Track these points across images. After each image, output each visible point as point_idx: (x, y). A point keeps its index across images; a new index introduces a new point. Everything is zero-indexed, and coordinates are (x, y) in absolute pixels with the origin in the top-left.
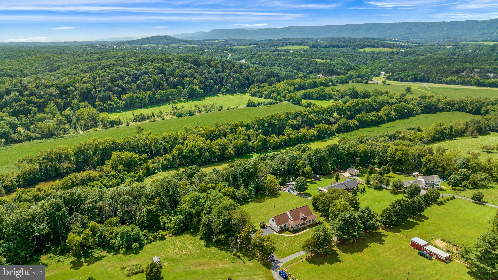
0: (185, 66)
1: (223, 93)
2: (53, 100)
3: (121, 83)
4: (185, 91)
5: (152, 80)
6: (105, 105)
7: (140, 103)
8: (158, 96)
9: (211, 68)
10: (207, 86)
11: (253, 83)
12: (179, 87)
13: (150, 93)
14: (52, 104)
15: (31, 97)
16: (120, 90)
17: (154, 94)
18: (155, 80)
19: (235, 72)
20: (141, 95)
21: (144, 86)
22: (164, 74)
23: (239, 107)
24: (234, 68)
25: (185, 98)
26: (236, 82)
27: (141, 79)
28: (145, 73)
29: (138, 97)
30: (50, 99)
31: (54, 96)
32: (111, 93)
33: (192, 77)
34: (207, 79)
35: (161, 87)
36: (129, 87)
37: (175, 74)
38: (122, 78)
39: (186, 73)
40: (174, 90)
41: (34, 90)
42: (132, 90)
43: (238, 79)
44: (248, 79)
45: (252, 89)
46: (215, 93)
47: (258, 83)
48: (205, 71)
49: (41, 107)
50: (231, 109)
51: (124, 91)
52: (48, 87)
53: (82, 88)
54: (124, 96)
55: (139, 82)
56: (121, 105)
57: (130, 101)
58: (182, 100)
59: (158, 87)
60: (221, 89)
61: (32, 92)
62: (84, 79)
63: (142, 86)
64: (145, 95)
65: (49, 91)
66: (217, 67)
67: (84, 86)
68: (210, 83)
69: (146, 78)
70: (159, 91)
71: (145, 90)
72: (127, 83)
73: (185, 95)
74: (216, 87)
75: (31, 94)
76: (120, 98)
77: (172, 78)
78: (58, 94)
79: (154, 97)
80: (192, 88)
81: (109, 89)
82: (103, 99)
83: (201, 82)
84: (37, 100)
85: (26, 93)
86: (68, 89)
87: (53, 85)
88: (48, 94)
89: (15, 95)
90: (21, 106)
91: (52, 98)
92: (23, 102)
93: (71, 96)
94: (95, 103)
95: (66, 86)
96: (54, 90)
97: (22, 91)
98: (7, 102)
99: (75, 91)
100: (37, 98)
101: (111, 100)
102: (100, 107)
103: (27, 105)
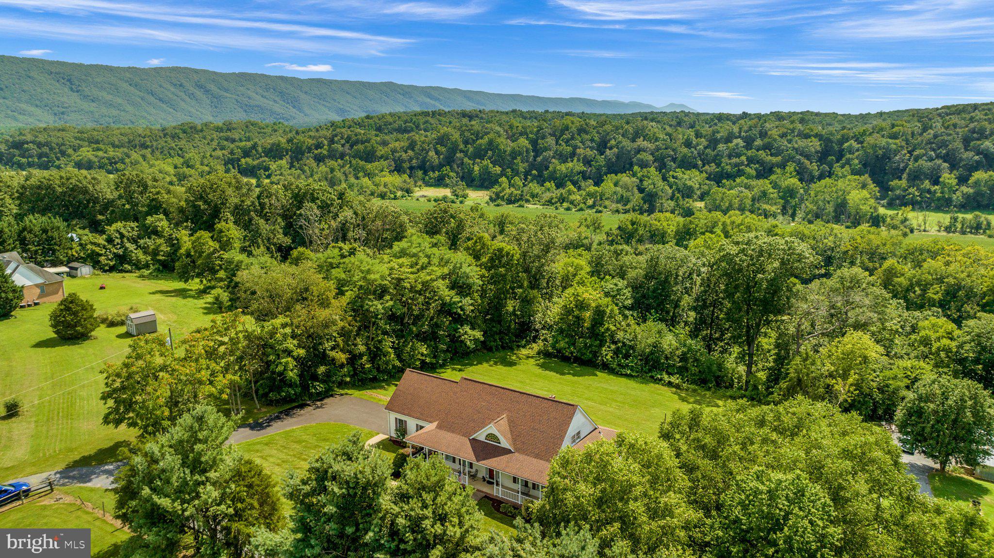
2: (799, 163)
3: (987, 144)
6: (911, 190)
14: (791, 167)
15: (761, 152)
16: (977, 162)
30: (792, 159)
31: (808, 157)
32: (946, 165)
41: (775, 140)
49: (765, 172)
52: (807, 136)
53: (874, 147)
54: (979, 175)
56: (957, 197)
57: (992, 189)
61: (769, 143)
62: (896, 129)
65: (801, 143)
67: (883, 142)
75: (767, 147)
76: (963, 180)
78: (817, 152)
81: (947, 157)
82: (915, 178)
84: (769, 158)
85: (758, 142)
86: (846, 145)
87: (816, 136)
88: (796, 150)
89: (737, 145)
90: (736, 165)
91: (798, 157)
92: (743, 158)
93: (844, 161)
94: (892, 183)
95: (845, 139)
96: (815, 145)
97: (754, 140)
98: (718, 155)
99: (858, 150)
100: (771, 155)
101: (936, 182)
102: (898, 192)
103: (747, 166)
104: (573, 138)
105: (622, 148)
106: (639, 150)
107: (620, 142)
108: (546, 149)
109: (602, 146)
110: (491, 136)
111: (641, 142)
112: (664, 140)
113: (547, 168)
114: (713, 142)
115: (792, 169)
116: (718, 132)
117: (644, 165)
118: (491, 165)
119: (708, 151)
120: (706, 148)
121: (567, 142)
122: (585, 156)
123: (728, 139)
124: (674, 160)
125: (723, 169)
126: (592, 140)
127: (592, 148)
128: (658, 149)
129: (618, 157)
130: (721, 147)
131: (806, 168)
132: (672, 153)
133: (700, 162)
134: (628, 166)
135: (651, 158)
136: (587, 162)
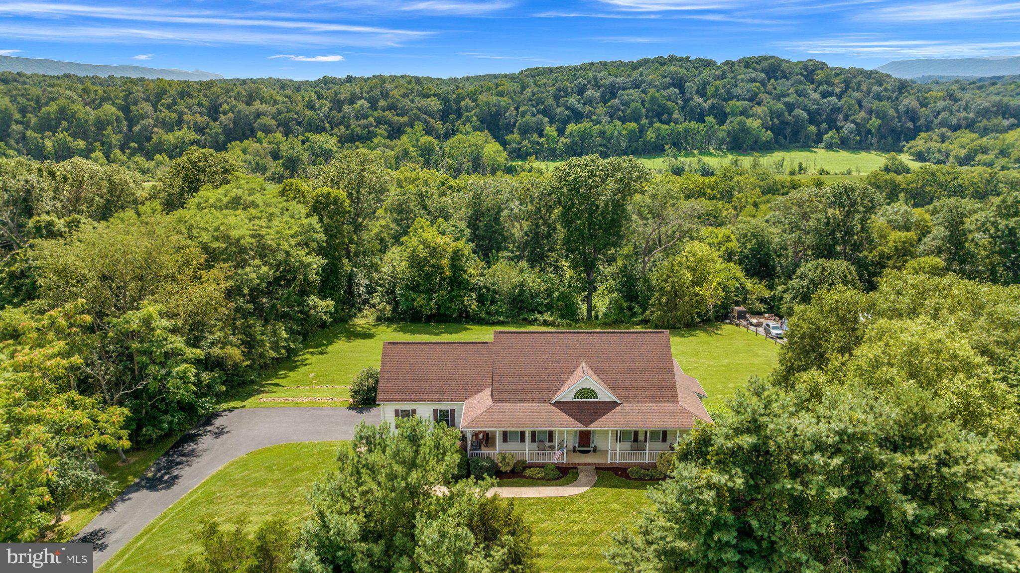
0: (742, 76)
1: (830, 147)
2: (425, 122)
3: (573, 100)
4: (722, 131)
5: (647, 98)
6: (524, 143)
7: (604, 146)
8: (650, 135)
9: (813, 86)
10: (787, 123)
11: (928, 128)
12: (707, 118)
13: (633, 125)
14: (419, 127)
15: (387, 112)
16: (568, 116)
17: (642, 131)
18: (653, 99)
19: (878, 97)
20: (609, 128)
21: (623, 111)
22: (682, 92)
23: (854, 174)
24: (876, 88)
25: (720, 149)
26: (875, 122)
27: (622, 95)
28: (636, 85)
29: (602, 134)
30: (418, 119)
31: (431, 115)
32: (546, 119)
33: (751, 100)
34: (790, 107)
35: (665, 117)
36: (590, 111)
37: (710, 91)
38: (581, 91)
39: (738, 91)
40: (693, 125)
41: (398, 100)
42: (594, 118)
43: (881, 115)
44: (914, 118)
45: (919, 143)
46: (807, 144)
47: (945, 130)
48: (792, 90)
49: (396, 132)
50: (828, 173)
51: (577, 116)
52: (426, 96)
53: (488, 104)
54: (572, 127)
55: (617, 101)
56: (560, 147)
57: (583, 140)
58: (712, 151)
59: (659, 116)
60: (826, 137)
61: (393, 103)
62: (500, 88)
63: (619, 110)
64: (620, 129)
65: (423, 103)
66: (828, 83)
67: (494, 99)
68: (797, 118)
69: (635, 94)
70: (657, 125)
71: (623, 120)
72: (590, 101)
73: (722, 141)
74: (813, 128)
75: (392, 107)
76: (561, 132)
77: (698, 100)
78: (439, 111)
79: (641, 137)
80: (742, 124)
81: (546, 112)
82: (525, 131)
83: (772, 114)
84: (396, 118)
85: (382, 103)
86: (463, 103)
87: (435, 95)
88: (419, 109)
89: (362, 106)
90: (365, 127)
91: (424, 116)
92: (371, 119)
93: (464, 118)
94: (508, 138)
95: (459, 99)
96: (435, 104)
97: (377, 101)
98: (344, 117)
99: (473, 109)
100: (397, 115)
101: (541, 135)
102: (514, 145)
103: (376, 127)
104: (175, 103)
105: (239, 112)
106: (258, 115)
107: (233, 106)
108: (143, 117)
109: (214, 111)
110: (61, 102)
111: (257, 105)
112: (283, 102)
113: (149, 139)
114: (338, 104)
115: (420, 128)
116: (341, 93)
117: (267, 130)
118: (71, 139)
119: (334, 113)
120: (330, 110)
121: (168, 107)
122: (196, 123)
123: (352, 102)
124: (299, 124)
125: (353, 131)
126: (200, 105)
127: (202, 114)
128: (280, 113)
129: (235, 123)
130: (346, 109)
131: (432, 127)
132: (296, 116)
133: (327, 125)
134: (249, 132)
135: (274, 122)
136: (200, 130)
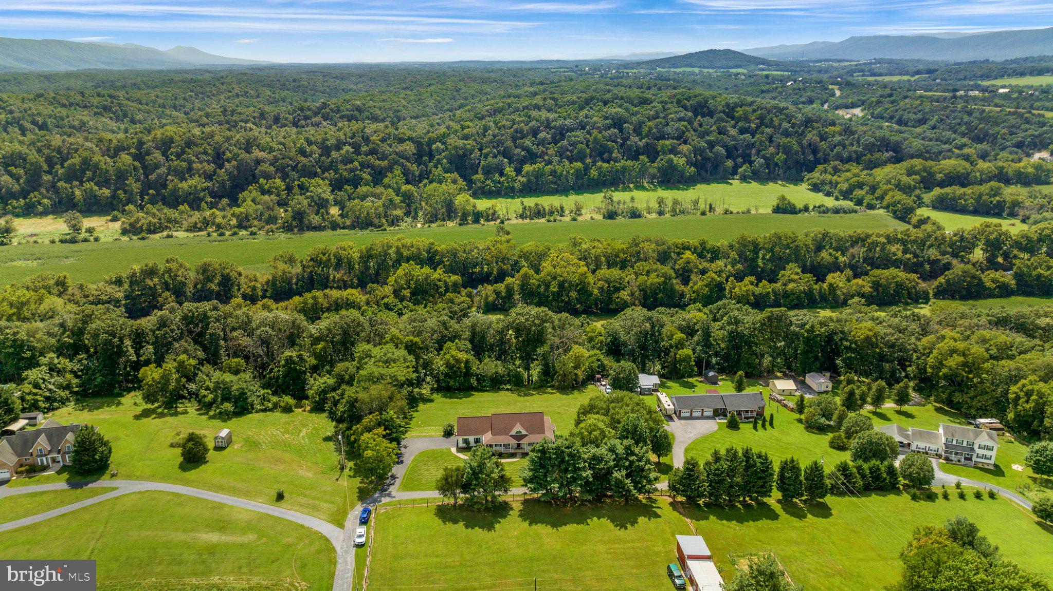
0: (672, 116)
1: (744, 179)
2: (403, 165)
3: (527, 142)
4: (653, 168)
5: (592, 139)
6: (488, 182)
7: (555, 183)
8: (594, 173)
9: (733, 122)
10: (708, 159)
11: (826, 161)
12: (641, 157)
13: (579, 165)
14: (398, 171)
15: (370, 157)
16: (524, 157)
17: (587, 169)
18: (596, 139)
19: (787, 134)
20: (559, 169)
21: (571, 151)
22: (621, 130)
23: (753, 212)
24: (785, 125)
25: (652, 183)
26: (781, 157)
27: (569, 136)
28: (582, 127)
29: (553, 173)
30: (396, 163)
31: (407, 159)
32: (506, 160)
33: (678, 138)
34: (711, 145)
35: (606, 156)
36: (543, 152)
37: (645, 130)
38: (535, 132)
39: (668, 129)
40: (629, 163)
41: (378, 145)
42: (546, 158)
43: (787, 150)
44: (815, 151)
45: (816, 175)
46: (724, 177)
47: (837, 163)
48: (714, 128)
49: (378, 177)
50: (731, 213)
51: (532, 157)
52: (401, 141)
53: (456, 147)
54: (527, 168)
55: (565, 142)
56: (517, 185)
57: (537, 177)
58: (646, 185)
59: (601, 154)
60: (740, 170)
61: (374, 148)
62: (466, 131)
63: (568, 150)
64: (568, 168)
65: (400, 148)
66: (747, 120)
67: (461, 143)
68: (717, 155)
69: (580, 135)
70: (599, 164)
71: (571, 160)
72: (542, 143)
73: (653, 177)
74: (729, 163)
75: (373, 152)
76: (518, 171)
77: (634, 139)
78: (414, 154)
79: (586, 174)
80: (671, 161)
81: (506, 154)
82: (488, 172)
83: (697, 151)
84: (378, 162)
85: (364, 149)
86: (434, 146)
87: (410, 139)
88: (396, 153)
89: (347, 151)
90: (352, 170)
91: (402, 160)
92: (356, 164)
93: (435, 161)
94: (474, 177)
95: (431, 142)
96: (409, 148)
97: (360, 146)
98: (332, 162)
99: (444, 151)
100: (378, 159)
101: (502, 174)
102: (479, 185)
103: (360, 170)
104: (183, 152)
105: (242, 160)
106: (258, 162)
107: (235, 154)
108: (157, 166)
109: (219, 158)
111: (257, 154)
112: (279, 150)
113: (165, 186)
114: (326, 150)
115: (399, 172)
116: (328, 140)
117: (268, 176)
118: (96, 188)
119: (323, 158)
120: (321, 156)
121: (178, 156)
122: (205, 171)
123: (338, 146)
124: (294, 168)
125: (341, 175)
126: (205, 153)
127: (208, 161)
128: (276, 159)
129: (238, 168)
130: (334, 154)
131: (409, 169)
132: (291, 162)
133: (319, 170)
134: (251, 178)
135: (272, 169)
136: (209, 177)
